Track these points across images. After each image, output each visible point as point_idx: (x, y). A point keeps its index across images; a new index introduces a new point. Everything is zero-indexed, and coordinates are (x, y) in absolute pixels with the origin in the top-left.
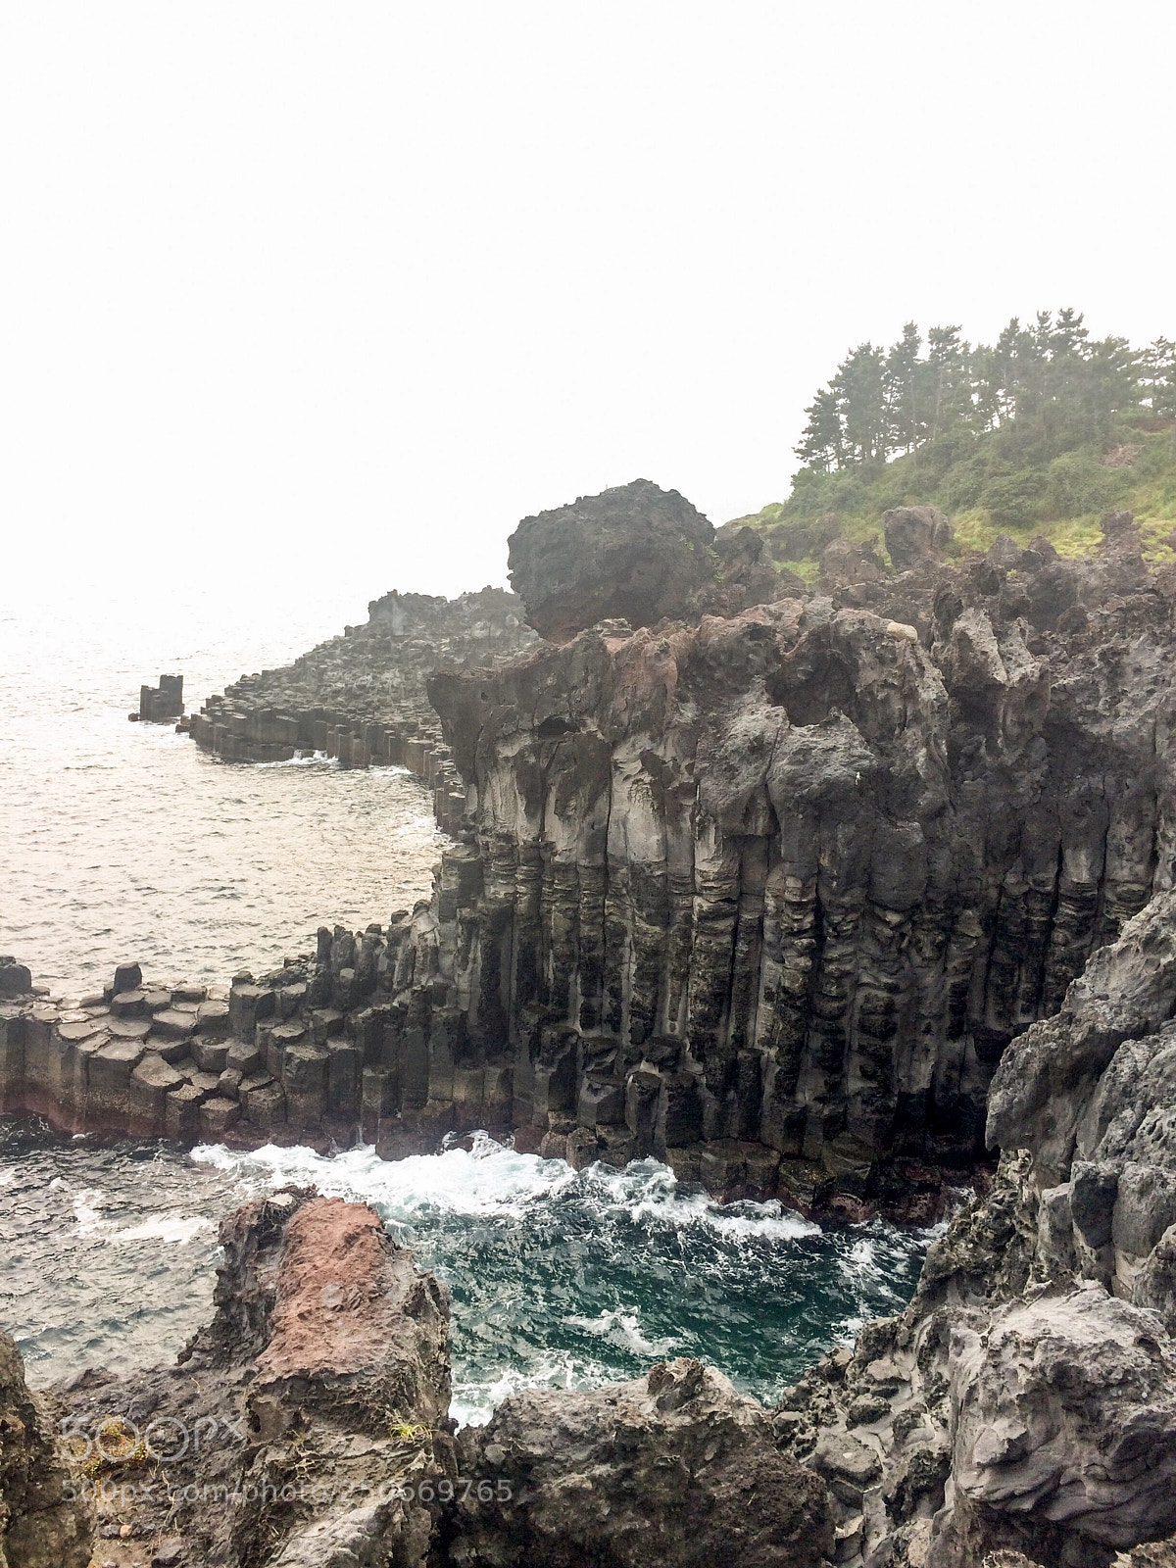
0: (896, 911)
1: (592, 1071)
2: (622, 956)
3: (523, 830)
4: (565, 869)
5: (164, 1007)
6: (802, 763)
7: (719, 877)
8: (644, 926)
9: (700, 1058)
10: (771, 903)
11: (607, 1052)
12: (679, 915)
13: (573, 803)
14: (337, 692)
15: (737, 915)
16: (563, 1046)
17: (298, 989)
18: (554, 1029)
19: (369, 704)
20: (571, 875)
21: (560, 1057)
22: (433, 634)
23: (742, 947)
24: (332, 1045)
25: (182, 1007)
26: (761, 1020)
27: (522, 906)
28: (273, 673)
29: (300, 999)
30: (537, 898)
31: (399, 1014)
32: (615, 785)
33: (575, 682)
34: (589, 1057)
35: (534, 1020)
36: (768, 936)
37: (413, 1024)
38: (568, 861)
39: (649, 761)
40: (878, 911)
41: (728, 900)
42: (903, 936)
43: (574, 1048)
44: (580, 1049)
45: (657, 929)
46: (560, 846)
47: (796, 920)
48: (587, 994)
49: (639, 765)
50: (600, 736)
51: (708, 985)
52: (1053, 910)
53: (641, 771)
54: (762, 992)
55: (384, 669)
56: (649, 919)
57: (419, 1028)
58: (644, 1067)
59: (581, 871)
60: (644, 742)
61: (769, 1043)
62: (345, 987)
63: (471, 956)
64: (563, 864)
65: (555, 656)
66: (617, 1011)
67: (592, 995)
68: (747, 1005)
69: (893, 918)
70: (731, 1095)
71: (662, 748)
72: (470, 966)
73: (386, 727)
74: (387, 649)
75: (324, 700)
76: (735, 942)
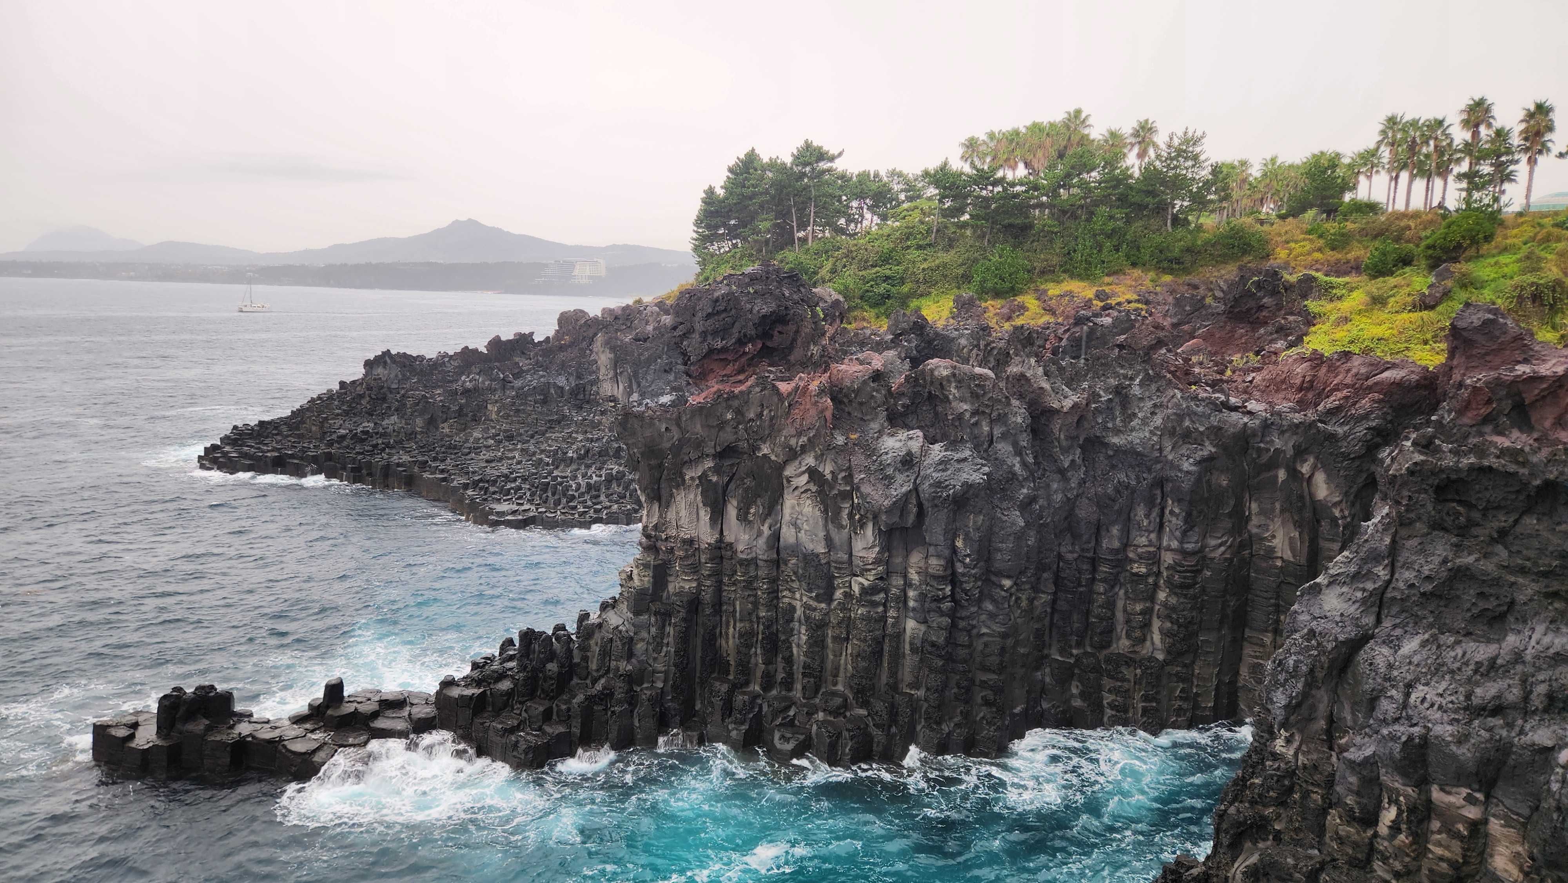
0: (1009, 577)
1: (781, 725)
2: (792, 629)
3: (707, 536)
4: (746, 563)
5: (375, 715)
6: (943, 470)
7: (877, 562)
8: (814, 604)
9: (865, 704)
10: (914, 577)
11: (788, 708)
12: (838, 594)
13: (752, 511)
14: (343, 437)
15: (886, 591)
16: (753, 707)
17: (505, 685)
18: (745, 693)
19: (375, 446)
20: (752, 568)
21: (751, 715)
22: (425, 386)
23: (892, 613)
24: (548, 729)
25: (389, 713)
26: (907, 670)
27: (707, 596)
28: (269, 423)
29: (509, 694)
30: (719, 589)
31: (606, 696)
32: (785, 496)
33: (752, 415)
34: (775, 714)
35: (724, 688)
36: (911, 604)
37: (620, 702)
38: (749, 557)
39: (814, 474)
40: (994, 578)
41: (881, 578)
42: (1011, 595)
43: (761, 706)
44: (765, 708)
45: (823, 605)
46: (740, 547)
47: (940, 590)
48: (767, 663)
49: (805, 478)
50: (773, 458)
51: (869, 646)
52: (1094, 570)
53: (808, 482)
54: (907, 647)
55: (383, 416)
56: (818, 599)
57: (626, 706)
58: (821, 716)
59: (760, 563)
60: (810, 460)
61: (916, 685)
62: (551, 678)
63: (665, 641)
64: (746, 560)
65: (732, 396)
66: (790, 675)
67: (771, 663)
68: (897, 656)
69: (1007, 583)
70: (894, 730)
71: (822, 465)
72: (665, 649)
73: (398, 465)
74: (384, 399)
75: (330, 444)
76: (885, 611)
